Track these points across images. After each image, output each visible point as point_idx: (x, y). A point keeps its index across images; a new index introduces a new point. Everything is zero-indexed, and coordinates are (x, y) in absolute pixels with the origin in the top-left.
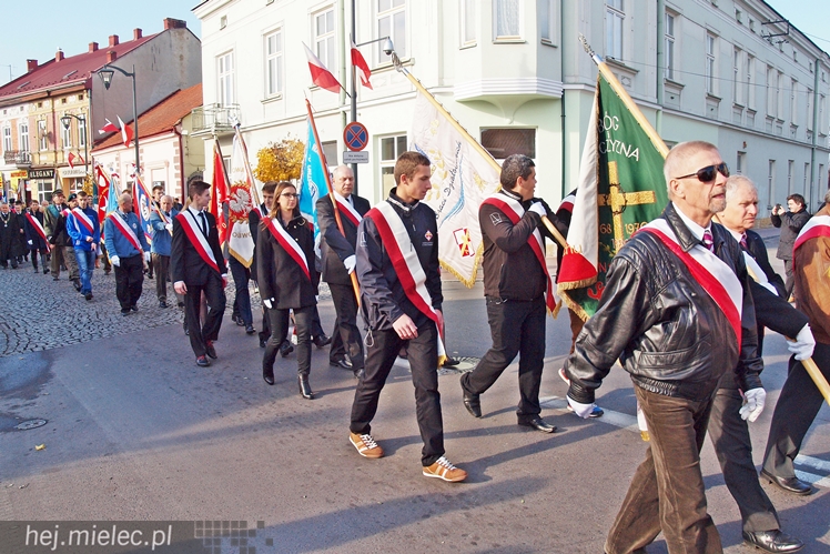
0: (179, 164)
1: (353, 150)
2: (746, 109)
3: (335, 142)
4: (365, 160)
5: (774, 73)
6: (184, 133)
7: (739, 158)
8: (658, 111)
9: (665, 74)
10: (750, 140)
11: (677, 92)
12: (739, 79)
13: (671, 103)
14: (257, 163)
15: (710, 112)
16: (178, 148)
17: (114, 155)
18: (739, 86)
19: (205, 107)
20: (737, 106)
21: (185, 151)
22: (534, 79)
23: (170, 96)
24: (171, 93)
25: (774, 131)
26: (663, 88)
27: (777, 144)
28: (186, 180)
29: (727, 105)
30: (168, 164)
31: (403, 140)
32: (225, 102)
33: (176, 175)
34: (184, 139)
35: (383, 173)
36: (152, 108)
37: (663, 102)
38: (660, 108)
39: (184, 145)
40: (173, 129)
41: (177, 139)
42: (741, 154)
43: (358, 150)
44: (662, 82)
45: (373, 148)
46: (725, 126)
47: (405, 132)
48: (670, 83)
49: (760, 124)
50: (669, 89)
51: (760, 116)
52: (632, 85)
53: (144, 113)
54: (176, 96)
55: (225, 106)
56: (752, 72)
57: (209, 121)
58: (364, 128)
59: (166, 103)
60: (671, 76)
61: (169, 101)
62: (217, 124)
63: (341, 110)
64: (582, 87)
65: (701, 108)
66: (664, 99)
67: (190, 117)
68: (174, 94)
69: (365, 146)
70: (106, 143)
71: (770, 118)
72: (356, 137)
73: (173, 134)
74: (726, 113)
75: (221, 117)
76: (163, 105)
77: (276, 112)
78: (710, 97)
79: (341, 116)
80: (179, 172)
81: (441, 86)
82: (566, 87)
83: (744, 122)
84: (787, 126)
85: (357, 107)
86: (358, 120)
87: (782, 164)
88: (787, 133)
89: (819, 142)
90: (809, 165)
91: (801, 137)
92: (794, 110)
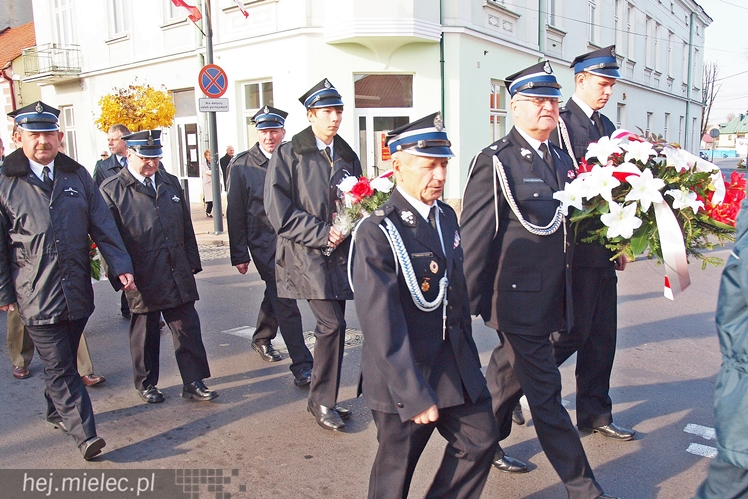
1: (211, 97)
2: (625, 60)
3: (192, 89)
4: (225, 108)
5: (652, 24)
7: (619, 109)
8: (540, 58)
9: (547, 21)
10: (629, 91)
11: (557, 39)
12: (619, 27)
13: (554, 51)
14: (101, 112)
16: (10, 96)
18: (620, 35)
19: (39, 48)
22: (410, 20)
25: (652, 84)
26: (545, 35)
27: (656, 96)
31: (268, 87)
32: (63, 43)
34: (16, 86)
35: (248, 123)
37: (545, 49)
38: (542, 56)
39: (17, 93)
42: (621, 105)
43: (217, 97)
44: (544, 28)
45: (234, 95)
47: (271, 78)
48: (552, 29)
49: (639, 76)
50: (551, 36)
51: (640, 68)
52: (514, 30)
54: (5, 35)
55: (63, 47)
56: (632, 22)
57: (44, 65)
58: (222, 71)
60: (553, 23)
62: (55, 68)
63: (198, 52)
64: (463, 30)
66: (547, 46)
68: (3, 33)
69: (224, 92)
71: (648, 70)
72: (213, 81)
75: (59, 60)
77: (122, 54)
78: (591, 45)
79: (199, 58)
81: (310, 26)
82: (445, 30)
84: (663, 78)
85: (214, 48)
86: (215, 63)
87: (659, 116)
88: (663, 86)
89: (693, 96)
90: (684, 118)
91: (677, 90)
92: (671, 63)
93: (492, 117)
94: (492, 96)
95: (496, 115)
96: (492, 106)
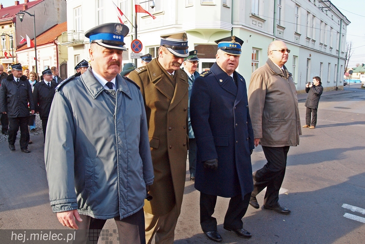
0: (56, 58)
1: (135, 52)
2: (311, 40)
5: (323, 24)
6: (58, 44)
7: (308, 61)
8: (274, 39)
9: (277, 23)
10: (313, 53)
11: (282, 30)
12: (309, 25)
13: (279, 36)
15: (296, 40)
16: (56, 50)
17: (26, 53)
18: (309, 28)
19: (68, 32)
20: (308, 38)
21: (59, 52)
22: (219, 22)
23: (53, 27)
24: (53, 25)
25: (323, 50)
26: (276, 29)
27: (324, 55)
28: (59, 65)
29: (303, 38)
30: (51, 58)
32: (77, 30)
33: (55, 63)
34: (58, 47)
36: (45, 32)
37: (276, 35)
38: (275, 37)
39: (59, 49)
40: (53, 42)
41: (55, 46)
42: (309, 59)
43: (138, 53)
44: (276, 26)
45: (145, 52)
46: (302, 47)
48: (279, 26)
49: (317, 47)
50: (279, 29)
51: (317, 43)
52: (263, 27)
53: (41, 34)
54: (56, 27)
56: (314, 24)
57: (70, 38)
58: (141, 42)
59: (51, 30)
60: (280, 23)
61: (53, 29)
62: (74, 40)
63: (130, 34)
64: (241, 26)
65: (292, 38)
66: (277, 34)
67: (62, 36)
68: (55, 26)
69: (141, 50)
70: (23, 48)
71: (321, 44)
72: (137, 46)
73: (53, 44)
74: (303, 41)
75: (76, 37)
76: (49, 31)
78: (296, 33)
79: (131, 37)
80: (56, 61)
81: (177, 24)
82: (233, 26)
83: (310, 45)
84: (328, 48)
85: (138, 33)
86: (138, 39)
87: (325, 64)
88: (328, 51)
89: (341, 55)
90: (337, 65)
91: (334, 53)
92: (332, 41)
93: (252, 64)
94: (253, 54)
95: (254, 62)
96: (253, 59)
